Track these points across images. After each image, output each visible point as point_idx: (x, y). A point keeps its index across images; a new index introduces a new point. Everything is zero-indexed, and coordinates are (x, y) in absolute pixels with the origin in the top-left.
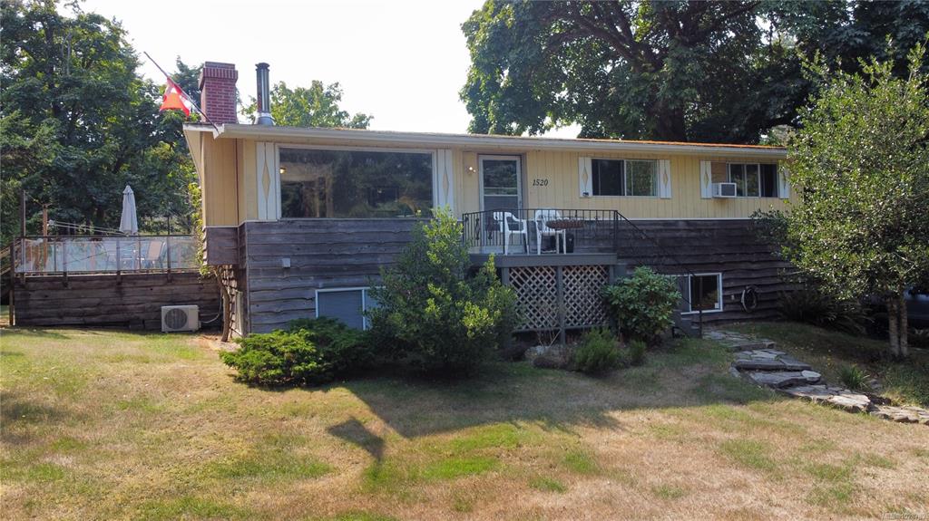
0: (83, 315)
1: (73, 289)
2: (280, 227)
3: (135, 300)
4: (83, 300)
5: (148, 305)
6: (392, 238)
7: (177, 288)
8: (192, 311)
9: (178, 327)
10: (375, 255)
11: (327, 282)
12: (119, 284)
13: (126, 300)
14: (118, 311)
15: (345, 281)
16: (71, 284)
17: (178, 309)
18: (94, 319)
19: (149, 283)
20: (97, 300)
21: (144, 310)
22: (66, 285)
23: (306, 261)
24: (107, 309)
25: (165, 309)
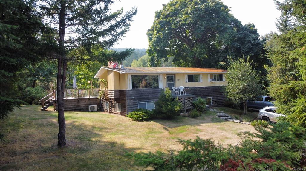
0: (71, 108)
1: (69, 102)
2: (132, 91)
3: (82, 104)
4: (71, 105)
5: (85, 105)
6: (151, 92)
7: (91, 101)
8: (96, 106)
9: (93, 110)
10: (149, 95)
11: (140, 101)
12: (78, 100)
13: (80, 104)
14: (78, 107)
15: (143, 101)
16: (68, 101)
17: (93, 106)
18: (73, 109)
19: (85, 100)
20: (74, 105)
21: (84, 107)
22: (67, 101)
23: (136, 97)
24: (76, 106)
25: (90, 106)
